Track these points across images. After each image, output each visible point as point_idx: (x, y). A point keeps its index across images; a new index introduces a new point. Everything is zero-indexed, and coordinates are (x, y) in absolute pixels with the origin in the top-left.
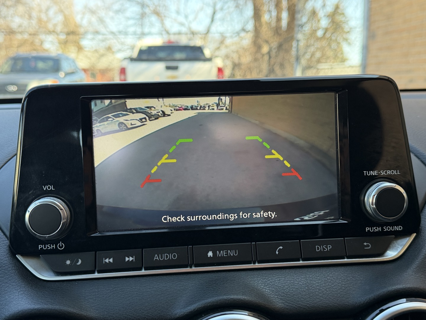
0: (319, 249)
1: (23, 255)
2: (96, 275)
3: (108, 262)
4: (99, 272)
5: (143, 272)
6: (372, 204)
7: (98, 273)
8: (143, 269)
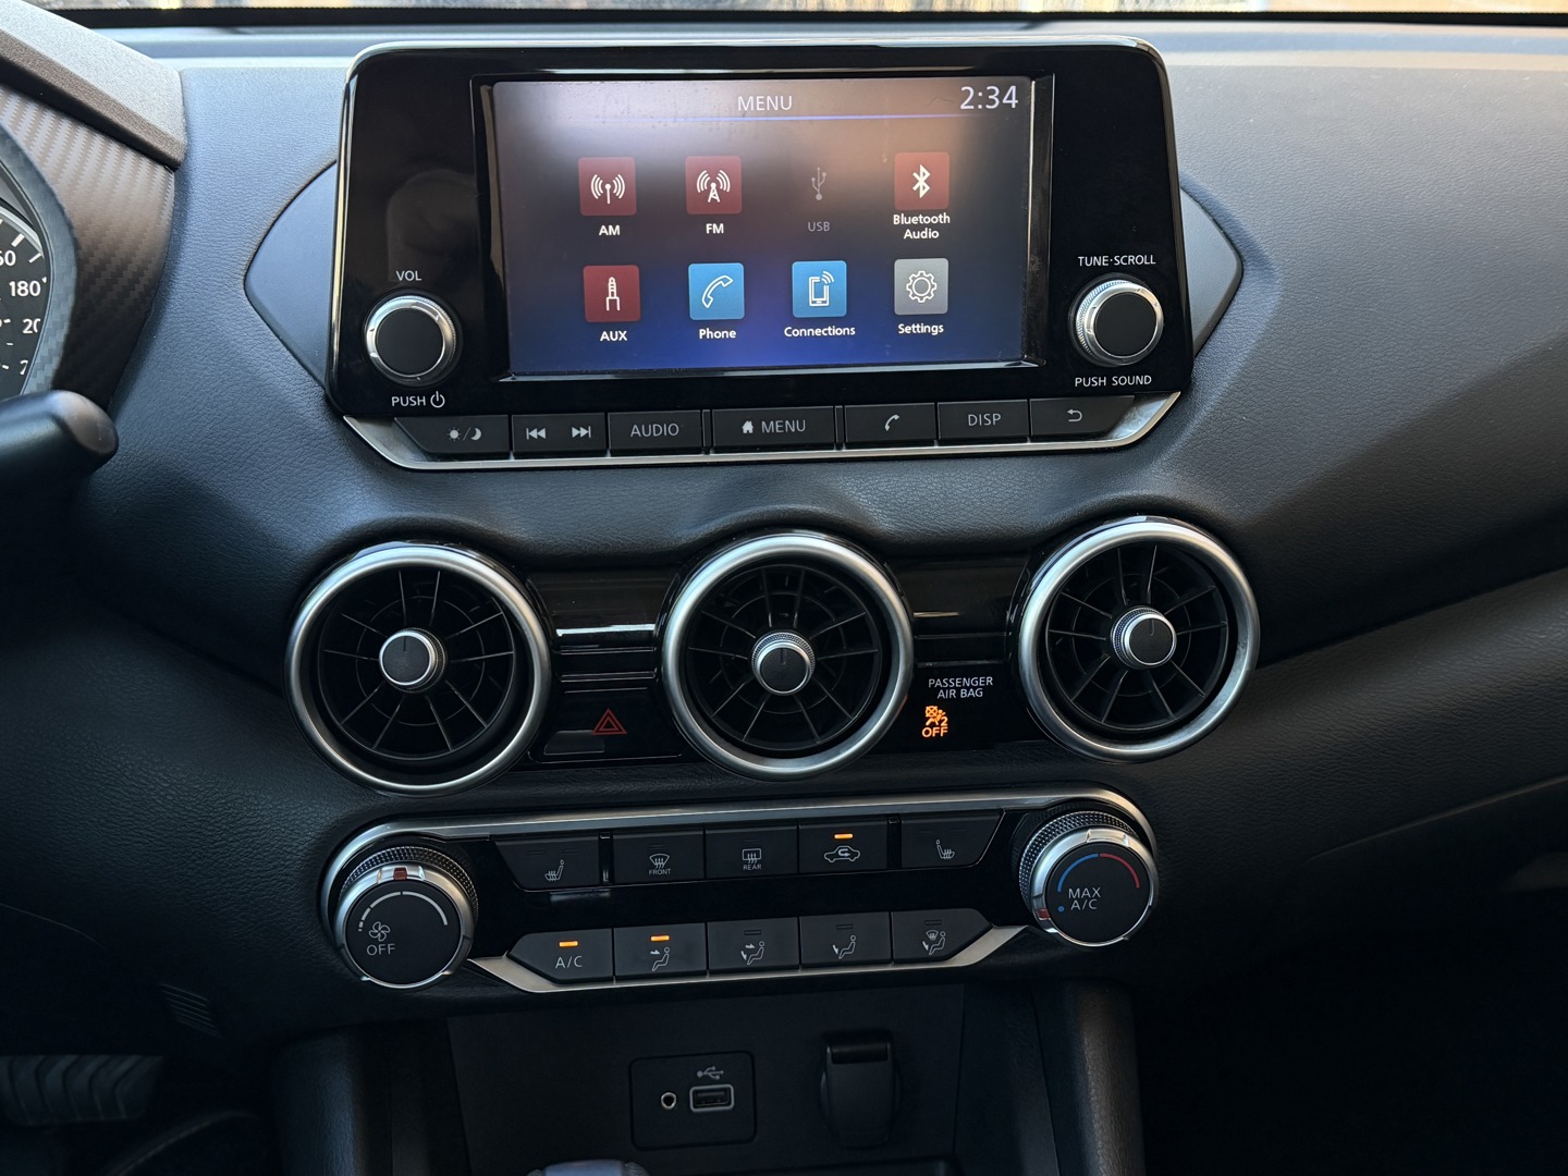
0: (973, 420)
1: (361, 417)
2: (512, 462)
3: (536, 437)
4: (518, 456)
5: (608, 460)
6: (1088, 327)
7: (516, 459)
8: (609, 453)
